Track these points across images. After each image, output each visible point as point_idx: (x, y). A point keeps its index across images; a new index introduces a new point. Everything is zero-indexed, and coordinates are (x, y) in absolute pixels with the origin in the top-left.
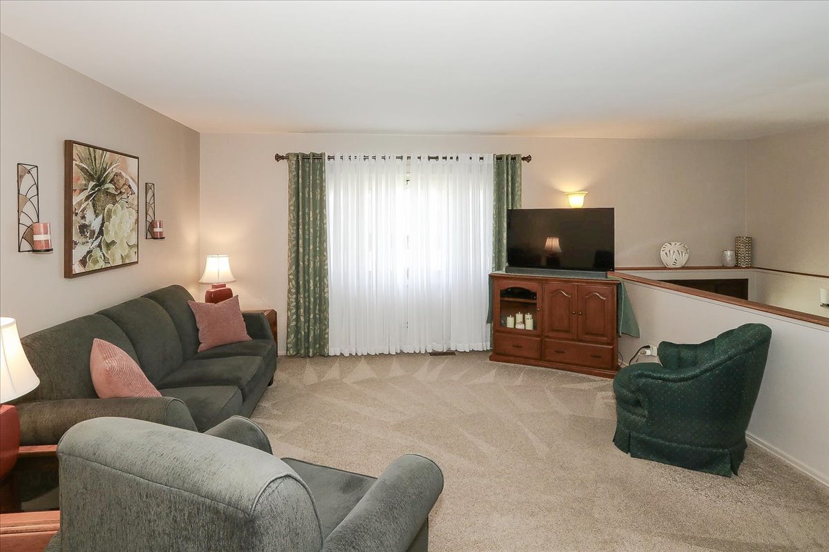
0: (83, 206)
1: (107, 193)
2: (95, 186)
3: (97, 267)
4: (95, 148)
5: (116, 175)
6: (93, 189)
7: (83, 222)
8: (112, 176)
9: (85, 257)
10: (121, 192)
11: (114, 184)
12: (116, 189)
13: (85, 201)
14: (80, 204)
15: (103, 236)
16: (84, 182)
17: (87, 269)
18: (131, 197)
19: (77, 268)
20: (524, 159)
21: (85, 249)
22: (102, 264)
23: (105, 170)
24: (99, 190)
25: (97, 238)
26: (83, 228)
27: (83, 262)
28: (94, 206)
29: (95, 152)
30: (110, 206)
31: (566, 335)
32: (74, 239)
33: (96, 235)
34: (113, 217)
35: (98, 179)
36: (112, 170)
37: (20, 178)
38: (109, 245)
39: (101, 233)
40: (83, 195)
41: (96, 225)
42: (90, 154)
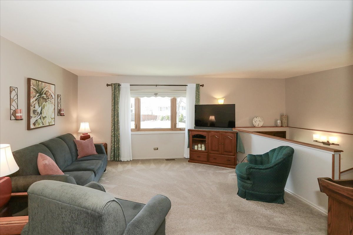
0: (34, 103)
1: (43, 98)
2: (39, 95)
3: (40, 126)
4: (39, 81)
5: (47, 91)
6: (38, 96)
7: (34, 109)
8: (45, 92)
9: (35, 122)
10: (48, 98)
11: (46, 95)
12: (47, 97)
13: (35, 101)
14: (33, 102)
15: (42, 114)
16: (35, 94)
17: (36, 127)
18: (52, 100)
19: (32, 126)
20: (201, 86)
21: (35, 119)
22: (41, 125)
23: (43, 89)
24: (40, 97)
25: (39, 116)
26: (34, 111)
27: (34, 124)
28: (38, 103)
30: (44, 103)
31: (217, 152)
32: (31, 115)
33: (39, 114)
34: (46, 107)
35: (40, 93)
36: (45, 90)
37: (11, 92)
38: (44, 118)
39: (41, 113)
40: (34, 99)
41: (39, 110)
42: (37, 82)
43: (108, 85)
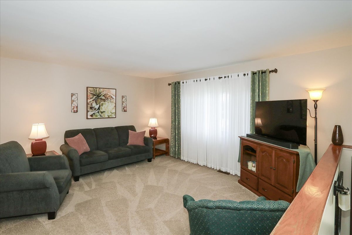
1: (101, 99)
3: (97, 117)
4: (96, 88)
5: (105, 94)
6: (95, 98)
7: (91, 106)
8: (103, 95)
9: (92, 115)
10: (107, 99)
11: (105, 97)
12: (105, 98)
14: (90, 102)
15: (100, 110)
16: (92, 96)
17: (93, 118)
18: (112, 100)
19: (89, 117)
21: (92, 113)
22: (99, 117)
23: (101, 93)
24: (98, 98)
25: (97, 110)
26: (91, 108)
27: (92, 116)
28: (96, 102)
29: (96, 89)
30: (103, 102)
32: (88, 110)
33: (97, 109)
34: (104, 105)
35: (98, 96)
36: (103, 94)
37: (72, 96)
38: (102, 112)
39: (99, 109)
40: (92, 100)
41: (97, 107)
42: (94, 90)
43: (169, 84)
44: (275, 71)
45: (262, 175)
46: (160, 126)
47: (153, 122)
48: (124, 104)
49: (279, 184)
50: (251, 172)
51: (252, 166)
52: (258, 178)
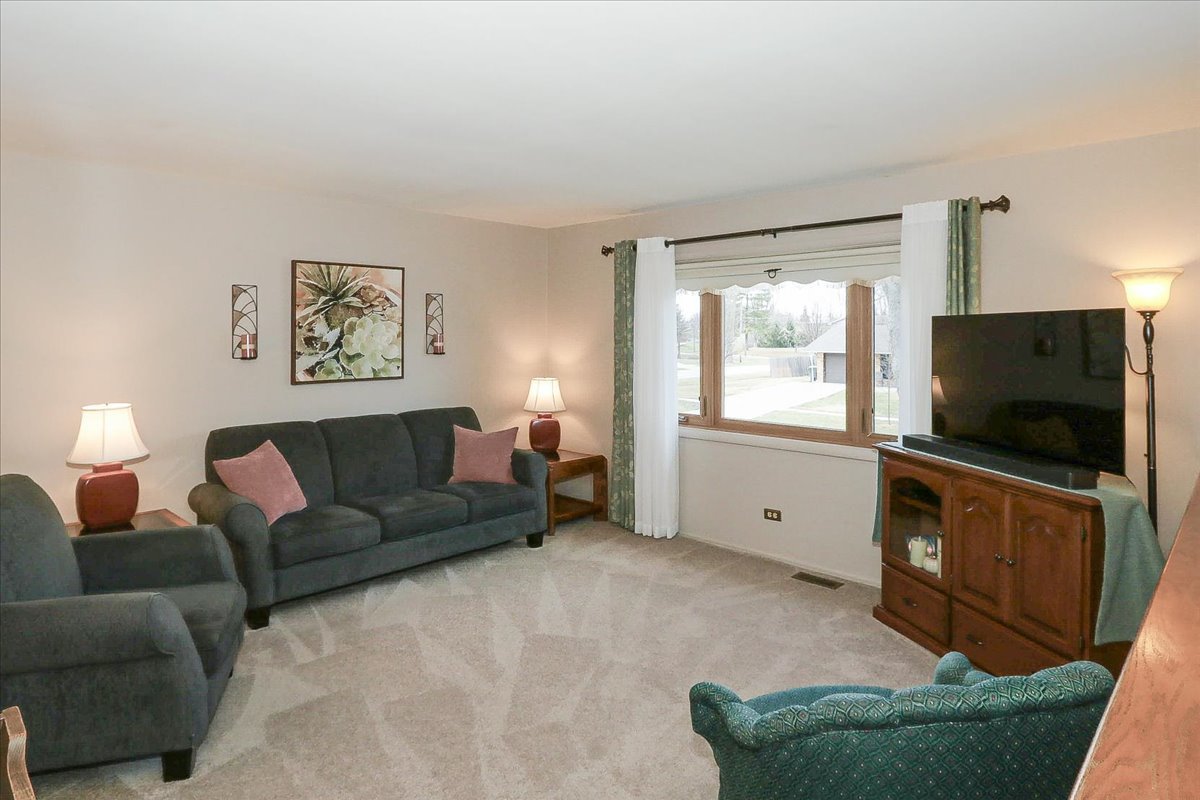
0: (310, 320)
1: (348, 306)
2: (330, 300)
3: (331, 378)
4: (328, 264)
5: (364, 288)
6: (324, 303)
7: (310, 334)
8: (356, 289)
9: (313, 367)
10: (371, 306)
11: (361, 297)
12: (364, 302)
13: (314, 314)
14: (306, 318)
15: (341, 347)
16: (311, 297)
17: (315, 379)
18: (389, 311)
19: (301, 376)
21: (313, 360)
22: (339, 375)
23: (345, 284)
24: (334, 305)
25: (330, 351)
26: (309, 341)
27: (311, 371)
28: (327, 320)
29: (328, 268)
30: (354, 319)
31: (985, 605)
32: (298, 350)
33: (330, 347)
34: (358, 330)
35: (334, 294)
36: (354, 285)
37: (235, 297)
38: (350, 358)
39: (338, 344)
40: (311, 310)
41: (331, 337)
42: (321, 270)
43: (606, 251)
44: (1003, 204)
45: (967, 588)
46: (569, 408)
47: (544, 395)
48: (434, 324)
49: (1027, 616)
50: (921, 577)
51: (923, 554)
52: (951, 598)
